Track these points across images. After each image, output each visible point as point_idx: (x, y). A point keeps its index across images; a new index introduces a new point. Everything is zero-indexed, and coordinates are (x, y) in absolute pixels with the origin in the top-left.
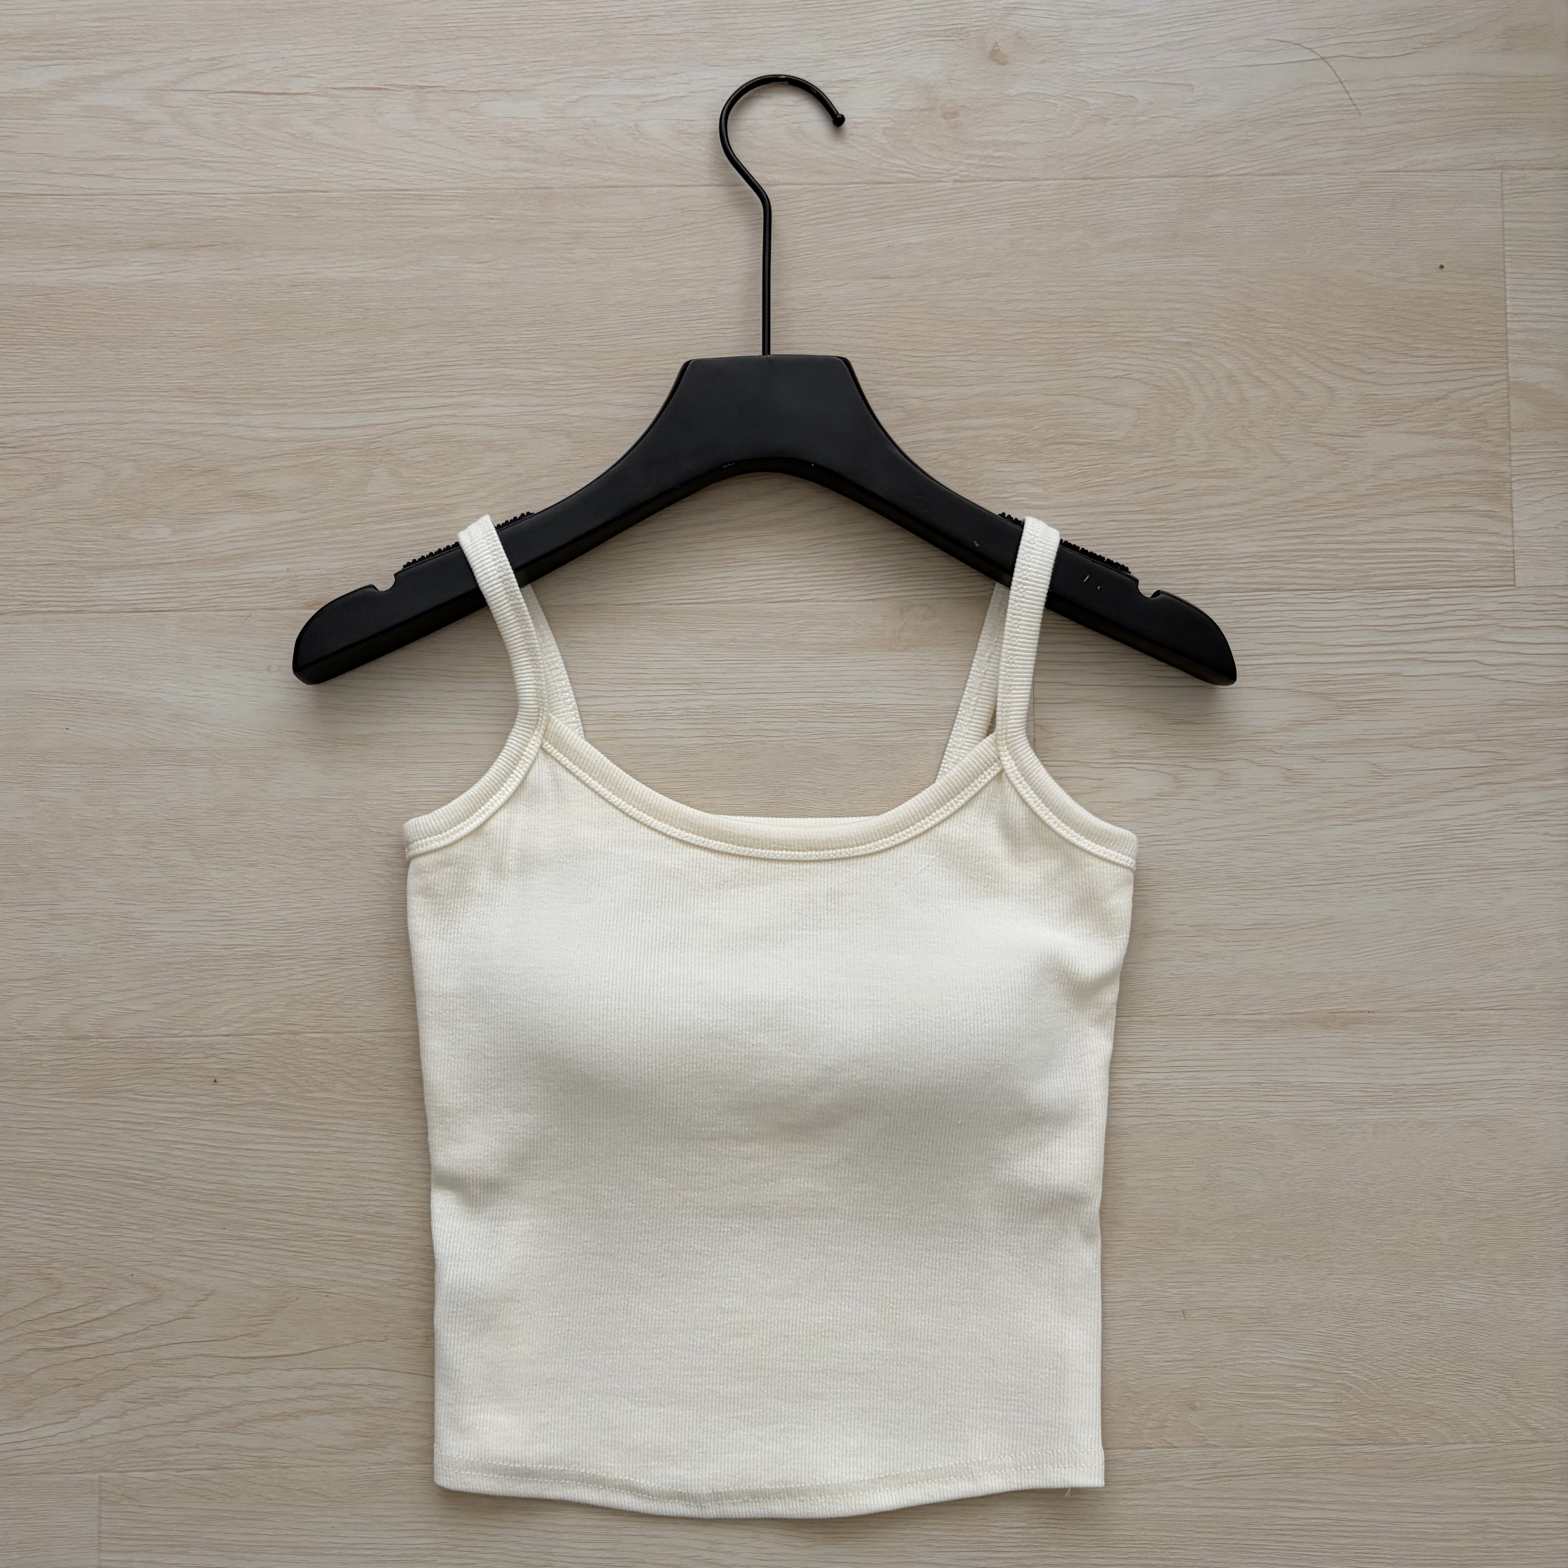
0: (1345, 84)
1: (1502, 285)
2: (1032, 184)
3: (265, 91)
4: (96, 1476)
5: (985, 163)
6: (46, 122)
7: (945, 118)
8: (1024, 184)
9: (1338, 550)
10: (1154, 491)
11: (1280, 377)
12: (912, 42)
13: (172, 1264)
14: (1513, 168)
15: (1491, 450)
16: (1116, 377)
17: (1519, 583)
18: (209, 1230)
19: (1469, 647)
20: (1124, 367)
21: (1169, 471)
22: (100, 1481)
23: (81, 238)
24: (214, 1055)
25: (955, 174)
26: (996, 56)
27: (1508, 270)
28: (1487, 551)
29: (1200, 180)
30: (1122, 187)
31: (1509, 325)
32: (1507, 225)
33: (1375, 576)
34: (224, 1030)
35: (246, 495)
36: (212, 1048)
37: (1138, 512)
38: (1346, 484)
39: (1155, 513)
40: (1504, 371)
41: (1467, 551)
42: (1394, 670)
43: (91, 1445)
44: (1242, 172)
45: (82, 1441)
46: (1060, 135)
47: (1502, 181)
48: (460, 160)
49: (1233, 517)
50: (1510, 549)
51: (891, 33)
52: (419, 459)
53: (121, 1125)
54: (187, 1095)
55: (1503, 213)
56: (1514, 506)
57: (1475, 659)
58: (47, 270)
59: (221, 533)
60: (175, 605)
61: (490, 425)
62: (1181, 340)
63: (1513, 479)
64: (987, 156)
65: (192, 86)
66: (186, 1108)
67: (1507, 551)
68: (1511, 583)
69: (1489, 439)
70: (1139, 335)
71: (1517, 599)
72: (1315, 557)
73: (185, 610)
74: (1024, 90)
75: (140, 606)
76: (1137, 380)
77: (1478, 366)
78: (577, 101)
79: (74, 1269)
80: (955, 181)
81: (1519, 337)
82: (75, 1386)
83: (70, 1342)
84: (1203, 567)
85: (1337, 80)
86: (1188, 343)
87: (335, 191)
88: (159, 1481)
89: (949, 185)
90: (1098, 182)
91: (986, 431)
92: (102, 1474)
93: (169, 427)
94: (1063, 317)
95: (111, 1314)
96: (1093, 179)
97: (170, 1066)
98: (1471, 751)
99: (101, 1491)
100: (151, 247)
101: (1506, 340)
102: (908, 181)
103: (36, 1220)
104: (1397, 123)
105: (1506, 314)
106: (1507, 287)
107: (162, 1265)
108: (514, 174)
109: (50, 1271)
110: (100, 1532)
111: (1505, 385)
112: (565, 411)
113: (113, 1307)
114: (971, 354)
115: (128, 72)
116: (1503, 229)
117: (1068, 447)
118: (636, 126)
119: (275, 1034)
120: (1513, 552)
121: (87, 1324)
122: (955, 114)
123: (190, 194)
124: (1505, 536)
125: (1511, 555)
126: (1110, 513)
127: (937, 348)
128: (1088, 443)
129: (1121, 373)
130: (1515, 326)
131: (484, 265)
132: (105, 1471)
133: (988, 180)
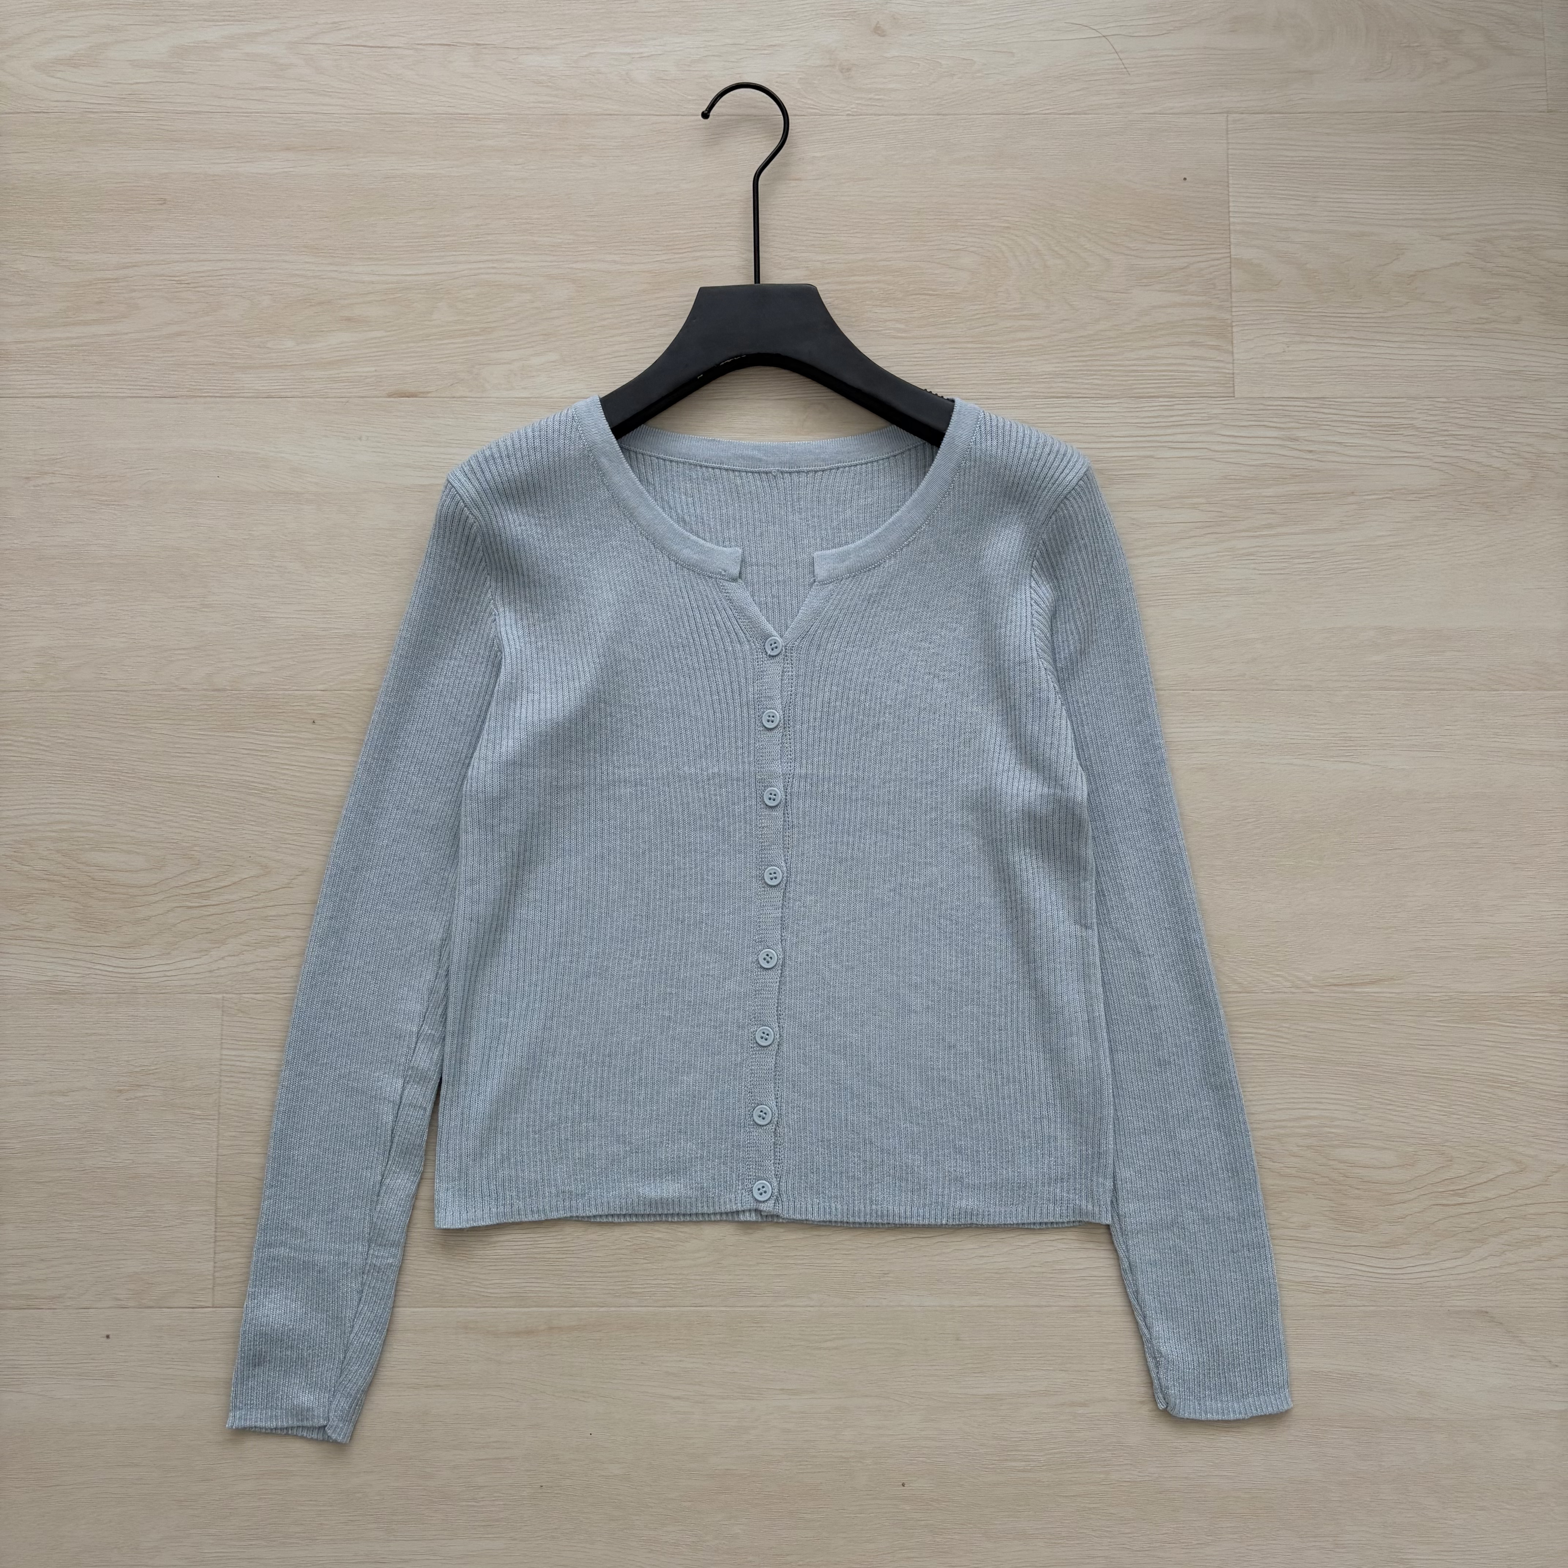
0: (1119, 54)
1: (1226, 192)
2: (901, 118)
3: (371, 45)
4: (220, 996)
5: (869, 103)
6: (218, 63)
7: (842, 72)
8: (897, 118)
9: (1110, 370)
10: (983, 328)
11: (1072, 252)
12: (820, 20)
13: (279, 850)
14: (1236, 113)
15: (1219, 304)
16: (957, 250)
17: (1237, 395)
18: (306, 827)
19: (1201, 439)
20: (963, 243)
21: (994, 314)
22: (223, 1000)
23: (239, 142)
24: (313, 704)
25: (848, 110)
26: (878, 31)
27: (1231, 182)
28: (1215, 373)
29: (1019, 117)
30: (963, 121)
31: (1232, 220)
32: (1230, 151)
33: (1135, 389)
34: (321, 687)
35: (349, 319)
36: (312, 700)
37: (972, 342)
38: (1115, 325)
39: (982, 343)
40: (1228, 251)
41: (1201, 372)
42: (1148, 453)
43: (217, 975)
44: (1047, 112)
45: (210, 971)
46: (920, 85)
47: (1227, 121)
48: (503, 94)
49: (1037, 347)
50: (1231, 371)
51: (806, 14)
52: (469, 297)
53: (246, 752)
54: (294, 732)
55: (1228, 143)
56: (1235, 342)
57: (1207, 447)
58: (214, 163)
59: (329, 345)
60: (296, 393)
61: (520, 275)
62: (1003, 225)
63: (1234, 324)
64: (870, 99)
65: (320, 41)
66: (292, 740)
67: (1228, 373)
68: (1232, 395)
69: (1216, 296)
70: (973, 221)
71: (1236, 406)
72: (1095, 375)
73: (303, 397)
74: (897, 54)
75: (273, 394)
76: (972, 252)
77: (1209, 247)
78: (586, 56)
79: (210, 852)
80: (848, 115)
81: (1238, 228)
82: (207, 933)
83: (205, 902)
84: (1015, 381)
85: (1113, 51)
86: (1008, 227)
87: (418, 114)
88: (264, 1001)
89: (845, 118)
90: (947, 117)
91: (867, 285)
92: (225, 995)
93: (297, 272)
94: (920, 209)
95: (234, 883)
96: (943, 115)
97: (280, 711)
98: (1202, 511)
99: (223, 1006)
100: (288, 149)
101: (1229, 230)
102: (815, 114)
103: (183, 817)
104: (1154, 81)
105: (1229, 212)
106: (1230, 194)
107: (271, 850)
108: (542, 105)
109: (193, 853)
110: (222, 1035)
111: (1228, 260)
112: (571, 265)
113: (236, 879)
114: (857, 233)
115: (275, 31)
116: (1228, 154)
117: (924, 297)
118: (627, 74)
119: (357, 690)
120: (1233, 374)
121: (217, 891)
122: (849, 70)
123: (316, 113)
124: (1229, 363)
125: (1232, 376)
126: (951, 343)
127: (834, 227)
128: (937, 295)
129: (962, 247)
130: (1235, 220)
131: (518, 167)
132: (226, 993)
133: (871, 115)
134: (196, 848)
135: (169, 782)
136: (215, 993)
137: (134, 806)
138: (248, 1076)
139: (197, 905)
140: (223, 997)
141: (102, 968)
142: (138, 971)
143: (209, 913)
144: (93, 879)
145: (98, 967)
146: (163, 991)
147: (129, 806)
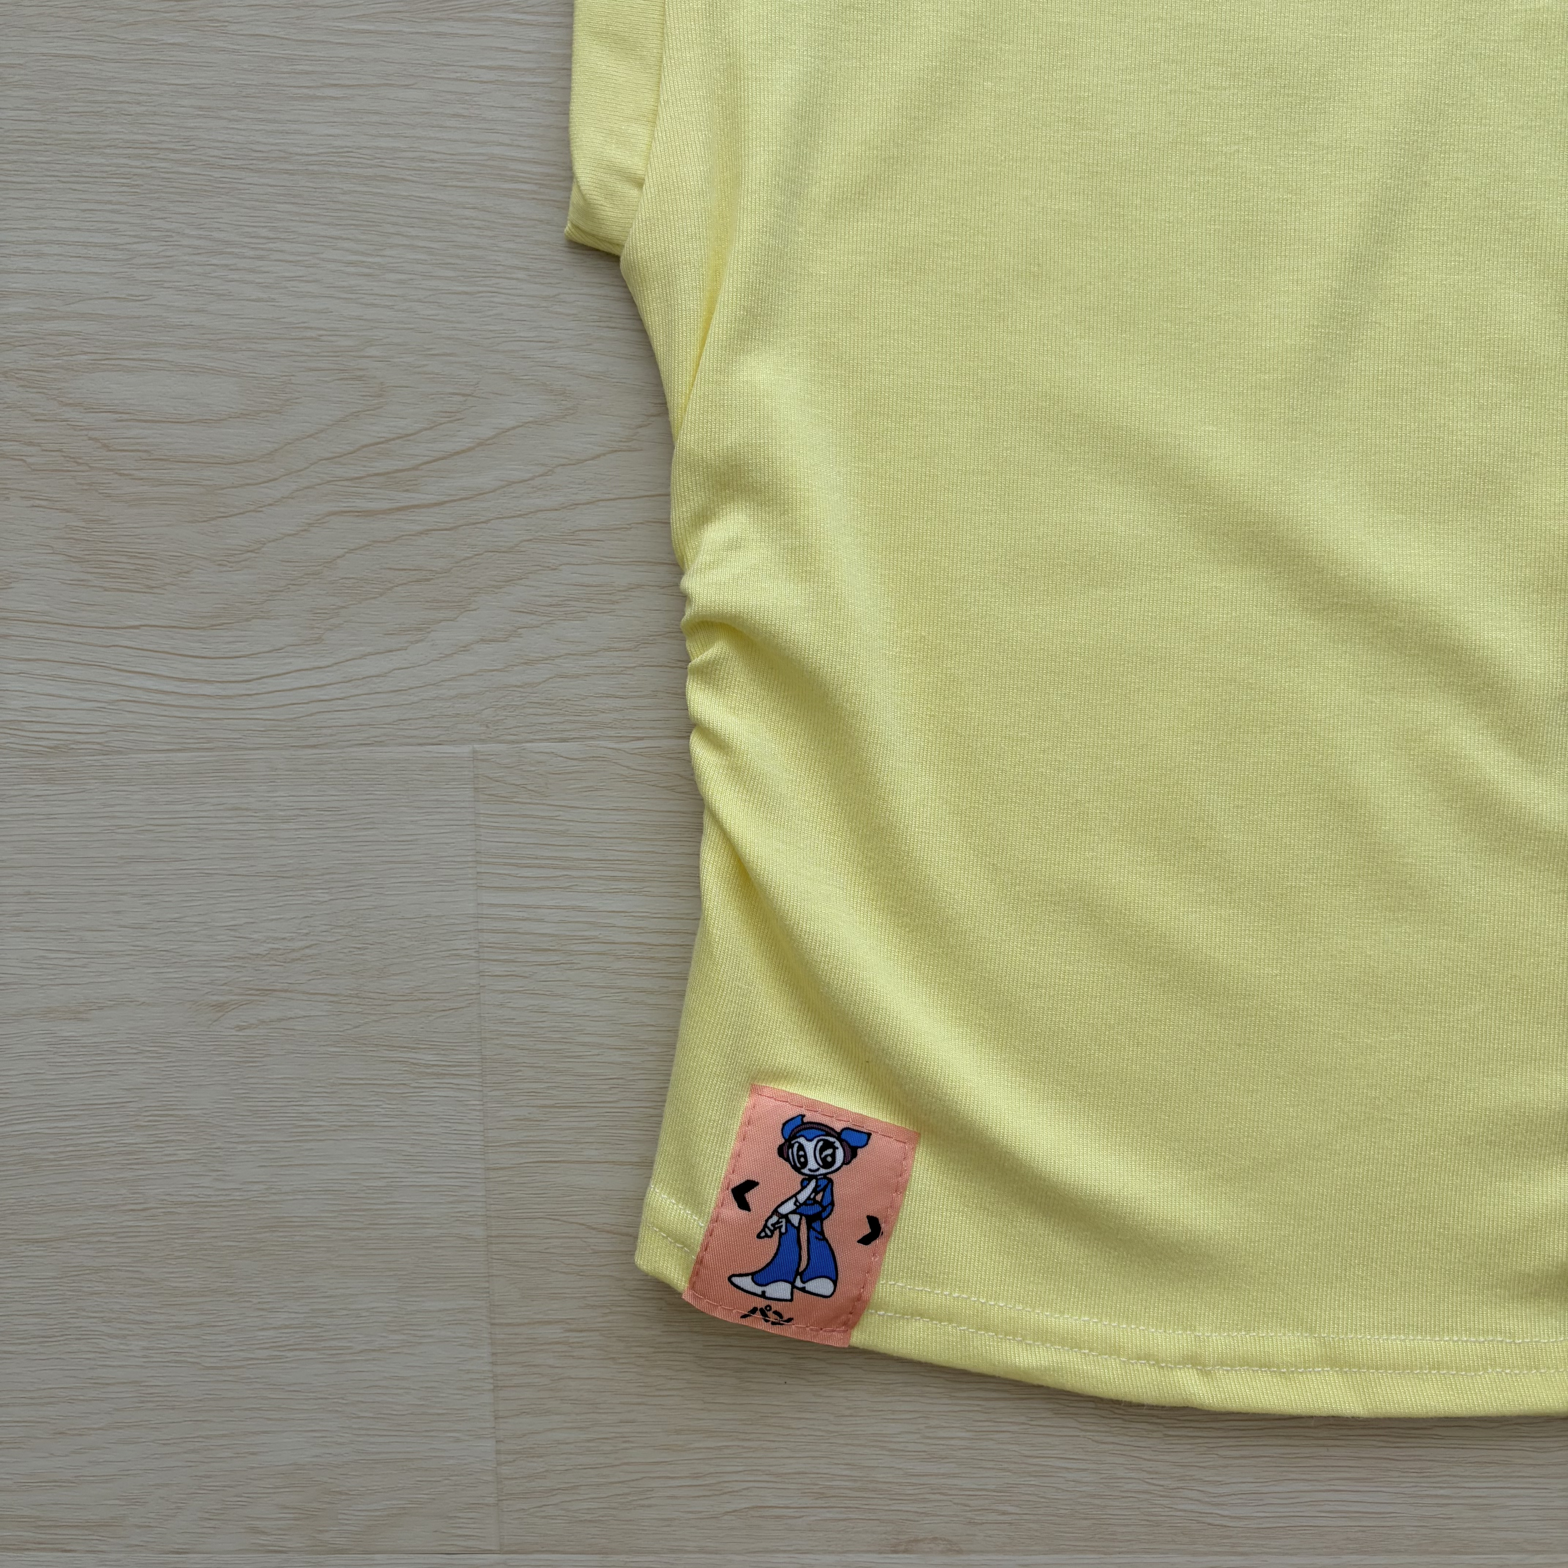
134: (372, 351)
135: (287, 172)
136: (453, 742)
137: (197, 242)
138: (554, 958)
139: (386, 505)
140: (475, 752)
141: (150, 683)
142: (241, 689)
143: (419, 528)
144: (105, 446)
145: (137, 681)
146: (313, 741)
147: (185, 242)
